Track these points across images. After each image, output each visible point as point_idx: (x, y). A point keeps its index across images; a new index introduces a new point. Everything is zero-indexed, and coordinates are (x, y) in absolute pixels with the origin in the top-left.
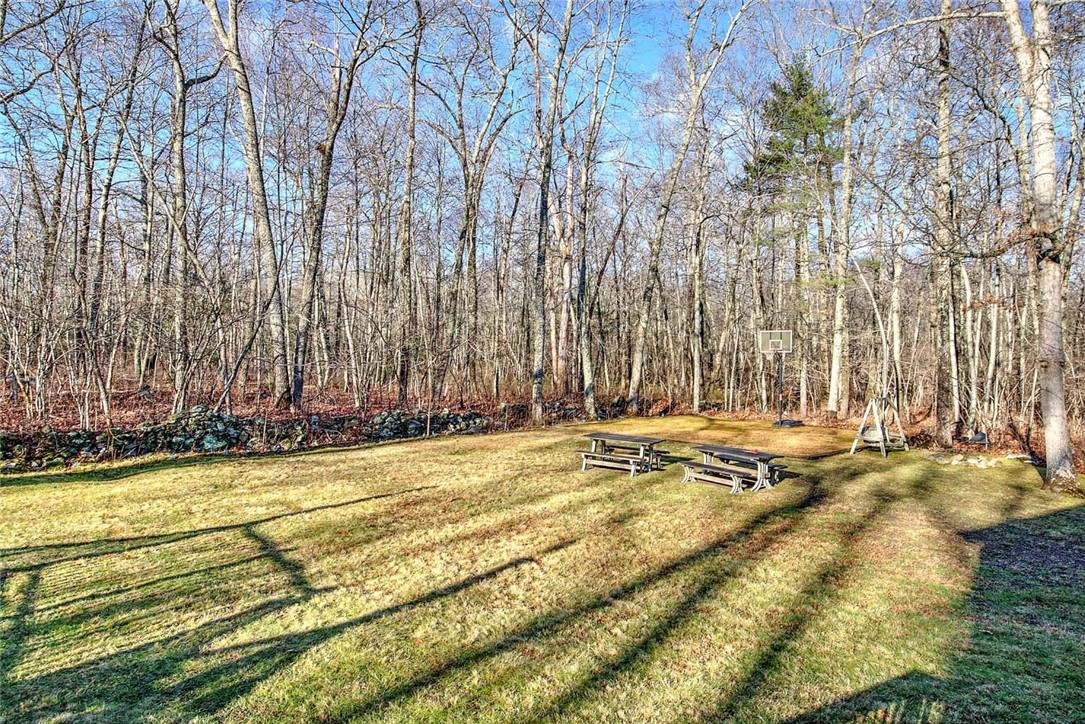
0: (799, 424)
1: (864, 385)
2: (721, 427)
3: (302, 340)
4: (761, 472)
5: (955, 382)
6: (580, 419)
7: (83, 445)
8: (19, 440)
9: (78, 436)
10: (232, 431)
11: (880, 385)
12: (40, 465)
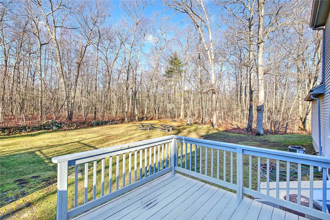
0: (176, 121)
1: (186, 114)
2: (162, 122)
3: (72, 105)
4: (171, 129)
5: (201, 113)
6: (135, 121)
7: (23, 129)
8: (7, 128)
9: (22, 127)
10: (60, 125)
11: (189, 114)
12: (13, 134)
